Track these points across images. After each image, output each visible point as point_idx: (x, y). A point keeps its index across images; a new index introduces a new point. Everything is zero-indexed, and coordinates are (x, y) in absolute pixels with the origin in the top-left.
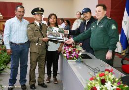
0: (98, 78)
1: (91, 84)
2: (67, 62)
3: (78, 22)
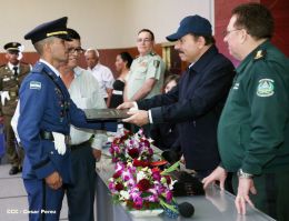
2: (130, 218)
3: (146, 65)
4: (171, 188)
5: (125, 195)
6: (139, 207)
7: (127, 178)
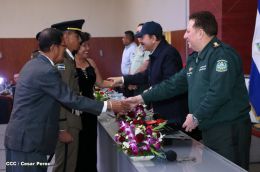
4: (160, 140)
5: (126, 145)
6: (136, 154)
7: (128, 133)
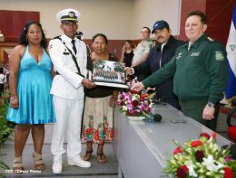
0: (189, 150)
1: (177, 160)
